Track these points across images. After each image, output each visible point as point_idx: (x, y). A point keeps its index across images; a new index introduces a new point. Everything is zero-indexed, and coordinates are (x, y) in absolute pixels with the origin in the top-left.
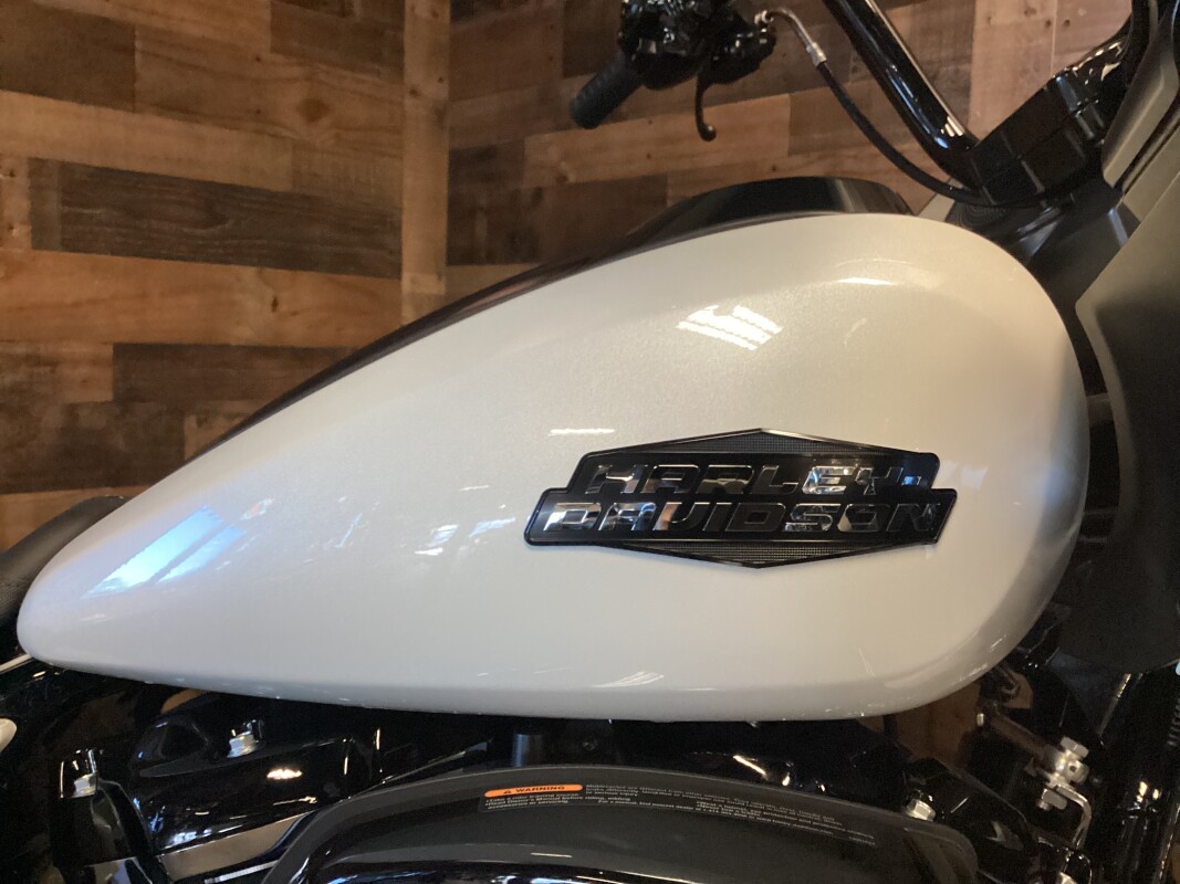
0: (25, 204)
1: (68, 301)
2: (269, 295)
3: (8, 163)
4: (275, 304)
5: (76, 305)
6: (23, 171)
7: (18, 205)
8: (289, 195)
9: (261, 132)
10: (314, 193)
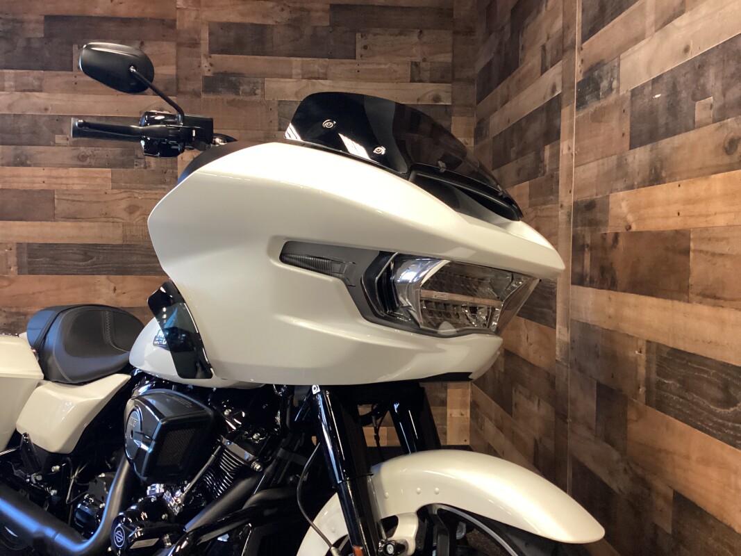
0: (15, 259)
1: (31, 293)
2: (112, 285)
3: (9, 246)
4: (115, 290)
5: (34, 294)
6: (14, 247)
7: (13, 260)
8: (121, 246)
9: (108, 222)
10: (133, 243)
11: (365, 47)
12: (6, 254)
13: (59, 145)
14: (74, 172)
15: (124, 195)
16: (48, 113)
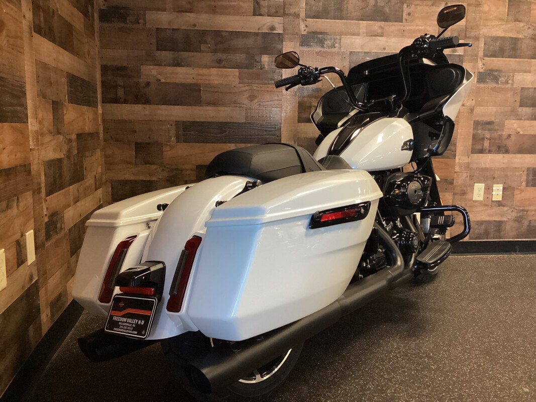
1: (185, 155)
3: (170, 123)
5: (187, 156)
6: (174, 124)
7: (173, 132)
8: (245, 123)
9: (236, 107)
10: (252, 122)
11: (409, 14)
12: (168, 128)
13: (204, 52)
14: (214, 71)
15: (247, 88)
16: (196, 28)
